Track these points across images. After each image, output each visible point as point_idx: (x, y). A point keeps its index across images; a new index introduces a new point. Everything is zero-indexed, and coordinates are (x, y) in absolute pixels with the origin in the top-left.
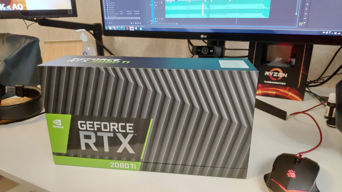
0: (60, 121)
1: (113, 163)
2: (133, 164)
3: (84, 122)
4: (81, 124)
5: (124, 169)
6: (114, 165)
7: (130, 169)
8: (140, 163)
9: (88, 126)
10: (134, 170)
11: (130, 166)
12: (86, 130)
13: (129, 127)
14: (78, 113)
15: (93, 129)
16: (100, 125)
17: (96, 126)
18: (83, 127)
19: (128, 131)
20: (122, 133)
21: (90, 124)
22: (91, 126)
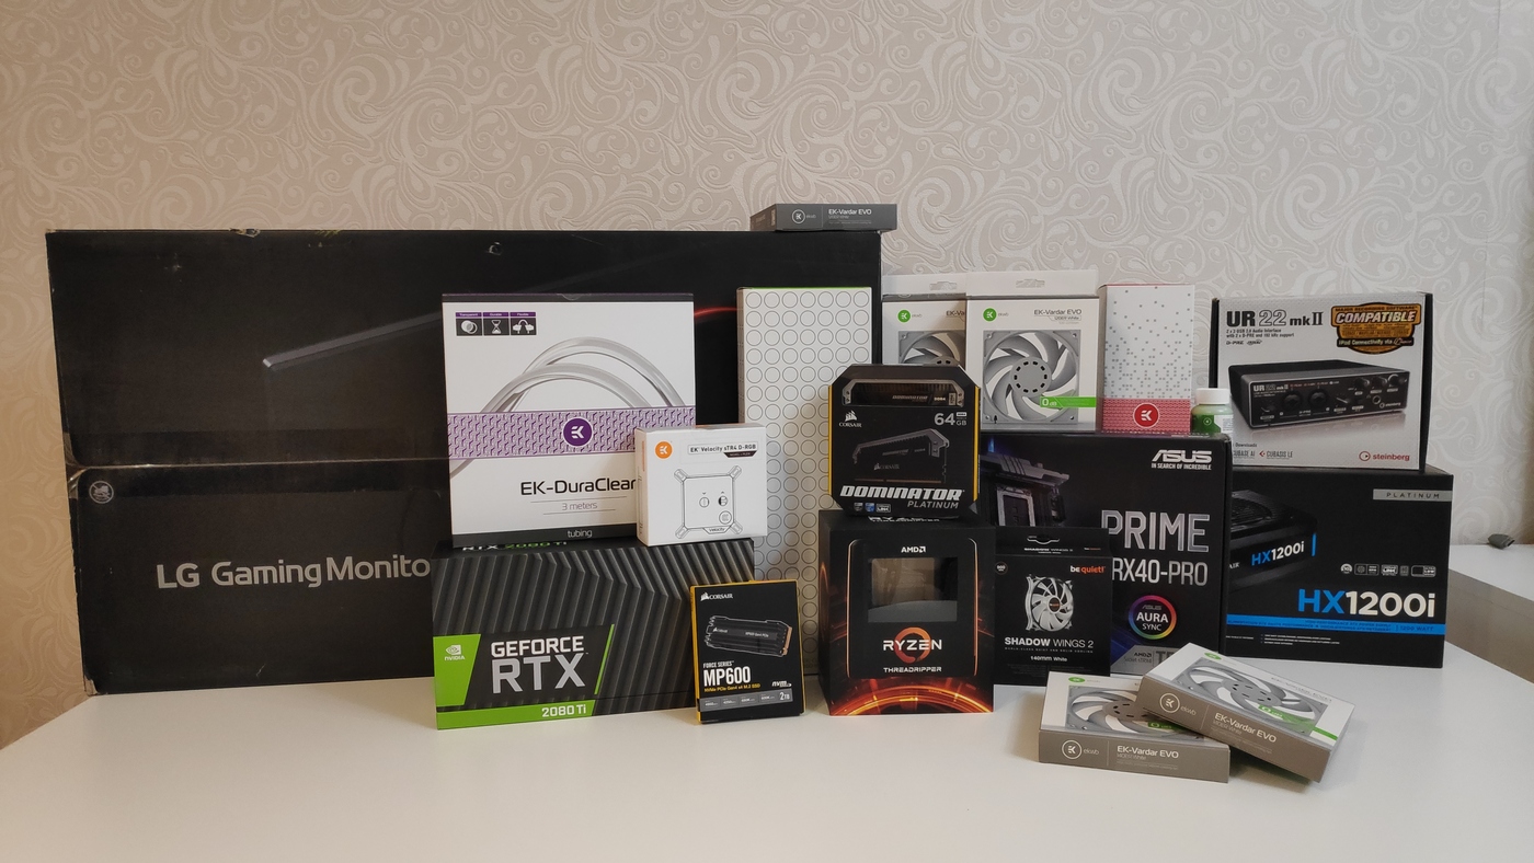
0: (459, 647)
1: (547, 709)
2: (583, 706)
3: (502, 643)
4: (497, 647)
5: (567, 717)
6: (549, 713)
7: (576, 716)
8: (592, 702)
9: (509, 649)
10: (582, 716)
11: (577, 709)
12: (505, 657)
13: (577, 641)
14: (493, 629)
15: (516, 654)
16: (530, 645)
17: (522, 648)
18: (500, 652)
19: (575, 649)
20: (565, 654)
21: (511, 646)
22: (515, 648)
